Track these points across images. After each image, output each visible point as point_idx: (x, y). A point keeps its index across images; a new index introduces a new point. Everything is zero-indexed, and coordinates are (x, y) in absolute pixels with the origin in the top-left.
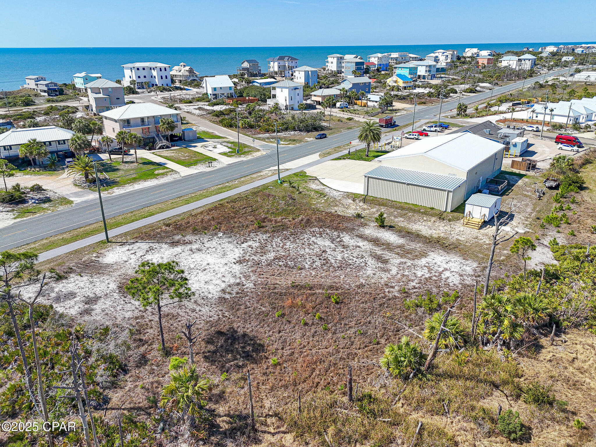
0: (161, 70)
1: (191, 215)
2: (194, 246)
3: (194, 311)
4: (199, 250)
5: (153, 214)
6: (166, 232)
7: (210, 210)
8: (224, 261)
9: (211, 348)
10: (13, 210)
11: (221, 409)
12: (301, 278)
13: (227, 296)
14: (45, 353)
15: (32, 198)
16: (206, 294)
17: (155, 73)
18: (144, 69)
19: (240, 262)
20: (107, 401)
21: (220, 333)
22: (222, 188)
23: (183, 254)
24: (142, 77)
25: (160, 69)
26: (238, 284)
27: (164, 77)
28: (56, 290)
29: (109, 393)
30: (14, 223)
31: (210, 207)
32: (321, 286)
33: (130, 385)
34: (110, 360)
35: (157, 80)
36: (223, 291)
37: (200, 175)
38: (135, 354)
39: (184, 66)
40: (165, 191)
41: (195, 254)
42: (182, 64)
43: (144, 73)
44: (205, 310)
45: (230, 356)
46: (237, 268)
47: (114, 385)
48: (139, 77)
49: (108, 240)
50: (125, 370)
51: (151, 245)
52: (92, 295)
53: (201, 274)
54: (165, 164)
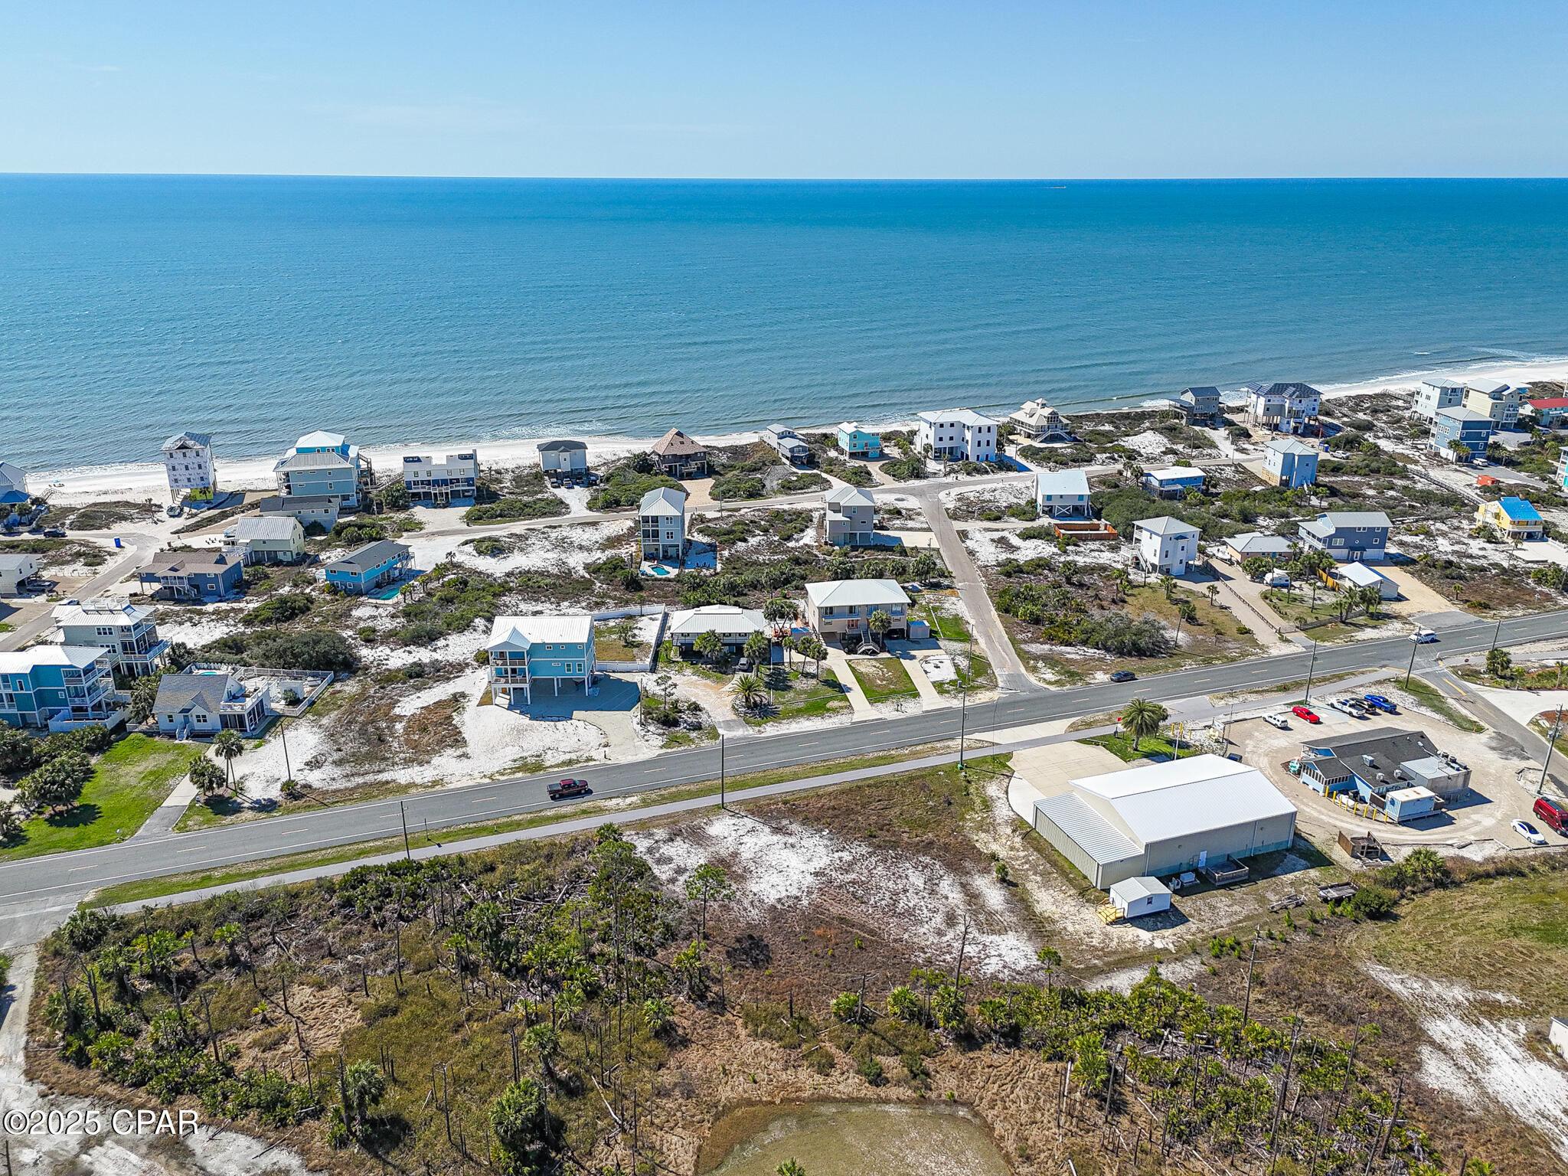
0: (980, 431)
1: (817, 794)
2: (792, 840)
3: (745, 909)
4: (793, 846)
5: (782, 781)
6: (779, 811)
7: (843, 792)
8: (804, 867)
9: (737, 946)
10: (664, 734)
11: (715, 989)
12: (855, 912)
13: (779, 906)
14: (633, 906)
15: (686, 722)
16: (765, 897)
17: (968, 435)
18: (952, 425)
19: (816, 874)
20: (655, 954)
21: (751, 937)
22: (881, 758)
23: (777, 846)
24: (946, 439)
25: (980, 429)
26: (797, 897)
27: (984, 443)
28: (661, 851)
29: (659, 950)
30: (659, 755)
31: (847, 786)
32: (862, 927)
33: (672, 950)
34: (667, 927)
35: (969, 448)
36: (779, 900)
37: (878, 724)
38: (685, 928)
39: (1044, 406)
40: (816, 746)
41: (787, 850)
42: (1039, 401)
43: (952, 432)
44: (754, 913)
45: (744, 957)
46: (810, 879)
47: (662, 945)
48: (941, 439)
49: (723, 806)
50: (674, 937)
51: (757, 824)
52: (683, 866)
53: (775, 875)
54: (849, 690)
